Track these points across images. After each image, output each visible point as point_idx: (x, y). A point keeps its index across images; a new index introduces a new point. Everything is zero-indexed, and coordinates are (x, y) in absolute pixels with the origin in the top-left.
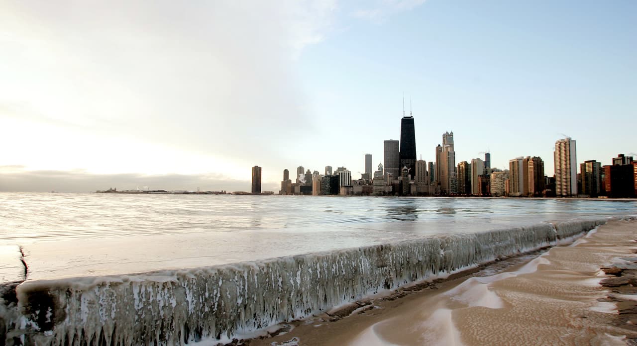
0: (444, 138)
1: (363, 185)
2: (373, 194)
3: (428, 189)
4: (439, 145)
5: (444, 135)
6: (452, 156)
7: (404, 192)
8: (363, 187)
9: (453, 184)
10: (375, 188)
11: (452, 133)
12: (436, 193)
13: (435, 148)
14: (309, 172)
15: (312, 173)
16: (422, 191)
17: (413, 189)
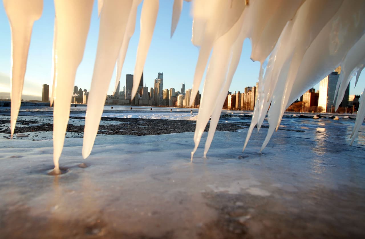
0: (158, 75)
1: (113, 99)
2: (118, 104)
3: (148, 102)
4: (156, 79)
5: (158, 74)
6: (161, 85)
7: (136, 103)
8: (113, 100)
9: (161, 100)
10: (119, 101)
11: (162, 73)
12: (152, 105)
13: (154, 81)
14: (81, 89)
15: (83, 90)
16: (145, 103)
17: (141, 102)
